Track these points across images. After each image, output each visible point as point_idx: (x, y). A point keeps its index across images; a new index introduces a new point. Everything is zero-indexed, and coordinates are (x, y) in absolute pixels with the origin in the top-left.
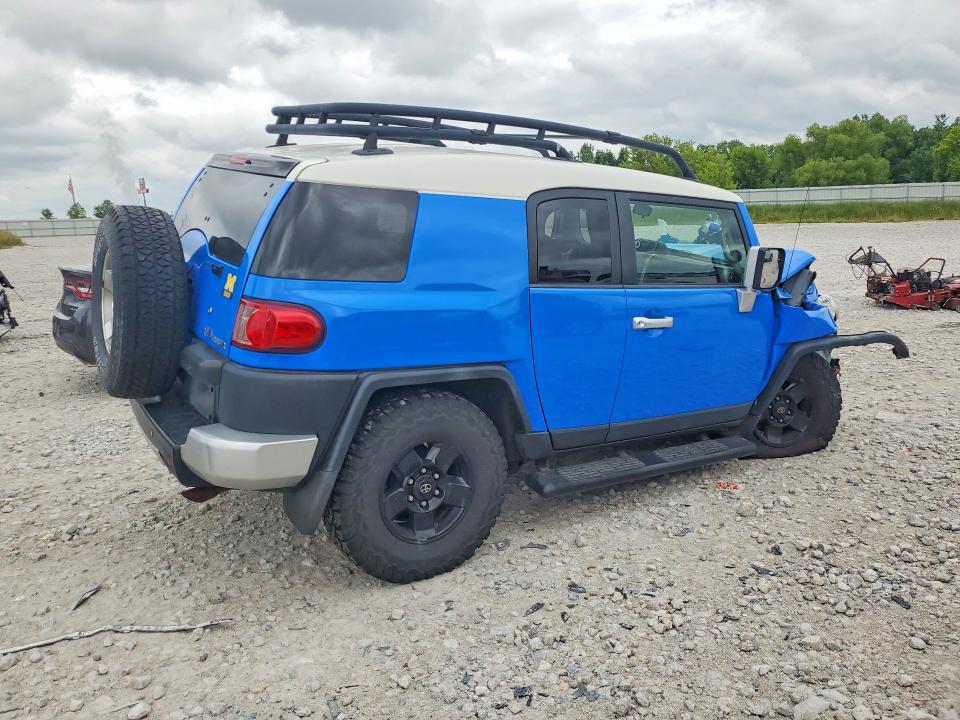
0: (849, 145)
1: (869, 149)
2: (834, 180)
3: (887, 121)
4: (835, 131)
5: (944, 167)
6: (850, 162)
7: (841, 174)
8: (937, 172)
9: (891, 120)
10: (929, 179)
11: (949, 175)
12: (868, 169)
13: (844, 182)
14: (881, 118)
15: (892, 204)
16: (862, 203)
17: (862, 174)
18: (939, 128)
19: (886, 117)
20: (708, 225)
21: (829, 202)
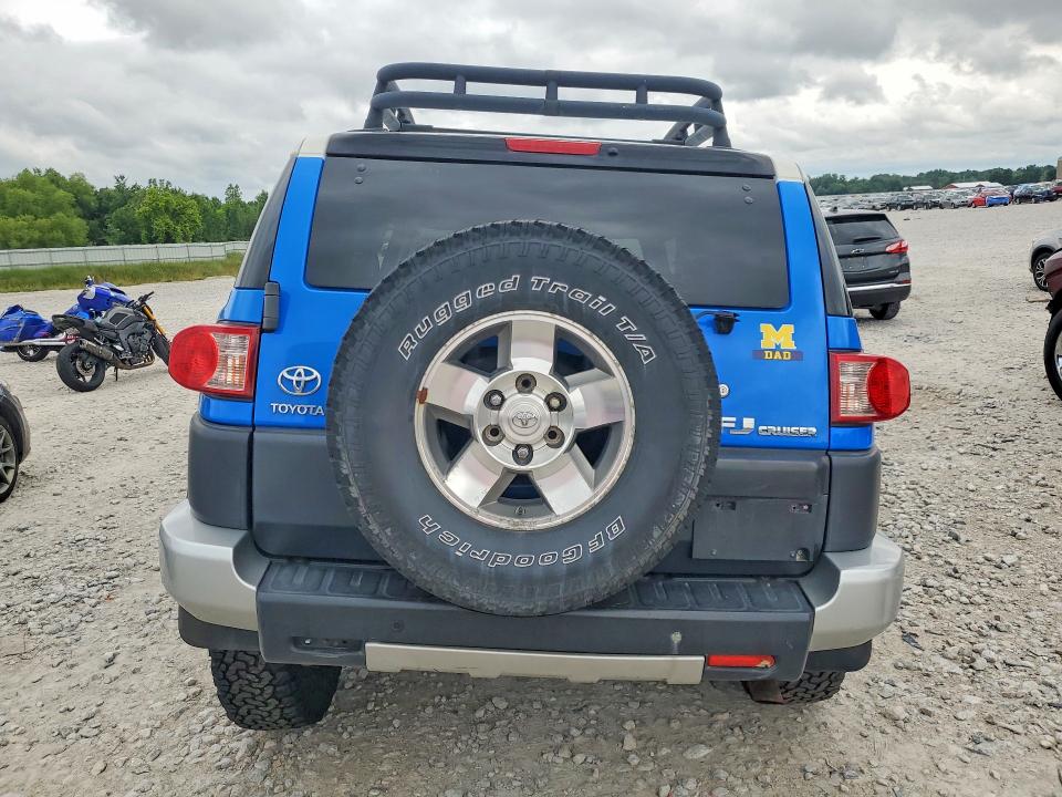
0: (35, 202)
1: (60, 207)
2: (30, 242)
3: (63, 178)
4: (12, 185)
5: (150, 230)
6: (42, 222)
7: (37, 235)
8: (144, 233)
9: (67, 178)
10: (138, 241)
11: (157, 237)
12: (66, 230)
13: (42, 244)
14: (56, 174)
15: (113, 267)
16: (79, 267)
17: (58, 234)
18: (120, 188)
19: (62, 174)
20: (92, 290)
21: (38, 267)
